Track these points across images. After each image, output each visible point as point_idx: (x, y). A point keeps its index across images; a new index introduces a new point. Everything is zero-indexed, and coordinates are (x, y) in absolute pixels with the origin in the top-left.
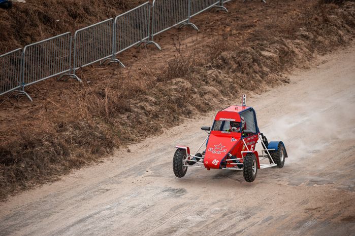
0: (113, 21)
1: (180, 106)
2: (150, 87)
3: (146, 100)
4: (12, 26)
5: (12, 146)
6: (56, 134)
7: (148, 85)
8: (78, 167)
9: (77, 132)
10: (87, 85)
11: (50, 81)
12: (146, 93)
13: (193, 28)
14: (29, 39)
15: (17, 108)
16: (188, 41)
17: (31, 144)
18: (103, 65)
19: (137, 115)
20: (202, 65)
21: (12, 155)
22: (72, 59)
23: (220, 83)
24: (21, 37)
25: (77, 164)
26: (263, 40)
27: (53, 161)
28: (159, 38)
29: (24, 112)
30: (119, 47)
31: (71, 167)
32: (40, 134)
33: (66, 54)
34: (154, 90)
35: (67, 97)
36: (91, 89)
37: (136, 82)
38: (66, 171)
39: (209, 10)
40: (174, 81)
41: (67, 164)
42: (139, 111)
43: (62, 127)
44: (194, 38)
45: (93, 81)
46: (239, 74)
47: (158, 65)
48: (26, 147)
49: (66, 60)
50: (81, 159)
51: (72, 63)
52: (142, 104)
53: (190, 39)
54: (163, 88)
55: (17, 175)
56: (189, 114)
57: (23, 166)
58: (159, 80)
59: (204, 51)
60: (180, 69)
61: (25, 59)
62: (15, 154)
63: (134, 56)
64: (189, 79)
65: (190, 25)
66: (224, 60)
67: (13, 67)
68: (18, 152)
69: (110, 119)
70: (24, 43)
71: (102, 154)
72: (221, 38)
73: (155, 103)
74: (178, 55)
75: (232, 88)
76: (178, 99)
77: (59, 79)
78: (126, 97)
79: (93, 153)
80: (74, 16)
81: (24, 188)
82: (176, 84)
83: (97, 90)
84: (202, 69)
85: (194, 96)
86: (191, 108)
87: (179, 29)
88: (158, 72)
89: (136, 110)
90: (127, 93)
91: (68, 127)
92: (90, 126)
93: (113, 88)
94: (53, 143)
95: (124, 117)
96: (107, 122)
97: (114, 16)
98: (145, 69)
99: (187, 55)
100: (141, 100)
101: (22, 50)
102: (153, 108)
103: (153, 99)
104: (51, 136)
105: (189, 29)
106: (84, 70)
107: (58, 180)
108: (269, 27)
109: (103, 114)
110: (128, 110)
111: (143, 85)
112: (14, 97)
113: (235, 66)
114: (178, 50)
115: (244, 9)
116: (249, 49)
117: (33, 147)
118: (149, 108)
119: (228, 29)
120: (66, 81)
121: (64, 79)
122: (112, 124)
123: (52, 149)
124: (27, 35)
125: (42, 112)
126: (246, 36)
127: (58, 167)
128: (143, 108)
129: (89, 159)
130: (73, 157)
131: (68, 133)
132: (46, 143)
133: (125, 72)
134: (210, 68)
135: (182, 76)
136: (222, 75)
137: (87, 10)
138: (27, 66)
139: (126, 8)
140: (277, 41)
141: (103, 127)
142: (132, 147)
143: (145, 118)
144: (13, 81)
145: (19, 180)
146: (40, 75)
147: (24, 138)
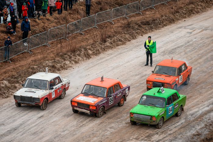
1: (191, 11)
2: (184, 6)
3: (183, 10)
5: (150, 20)
6: (161, 18)
8: (166, 26)
9: (166, 17)
10: (169, 6)
11: (160, 5)
12: (183, 8)
15: (151, 11)
17: (155, 20)
19: (181, 14)
20: (197, 1)
21: (150, 23)
23: (202, 6)
25: (165, 25)
27: (160, 24)
29: (153, 12)
31: (164, 26)
32: (157, 18)
34: (185, 7)
35: (164, 9)
36: (169, 7)
37: (181, 5)
38: (163, 27)
41: (163, 25)
43: (162, 16)
46: (207, 4)
50: (167, 24)
52: (182, 11)
54: (188, 7)
56: (194, 13)
57: (152, 25)
58: (187, 5)
60: (192, 2)
64: (194, 5)
69: (174, 14)
71: (172, 23)
75: (205, 7)
76: (191, 10)
78: (178, 9)
79: (170, 23)
81: (152, 31)
82: (191, 6)
83: (171, 7)
84: (197, 2)
85: (195, 9)
86: (194, 12)
88: (186, 3)
91: (164, 16)
92: (169, 16)
93: (175, 6)
94: (160, 20)
95: (178, 14)
96: (173, 15)
98: (183, 2)
100: (182, 10)
102: (185, 12)
103: (185, 10)
104: (159, 18)
106: (168, 2)
109: (172, 13)
110: (179, 12)
111: (183, 6)
112: (150, 8)
113: (205, 2)
118: (184, 12)
120: (164, 5)
121: (163, 4)
123: (160, 21)
125: (157, 12)
127: (161, 26)
128: (182, 12)
129: (169, 24)
130: (164, 23)
131: (164, 18)
133: (178, 3)
134: (199, 2)
136: (202, 4)
141: (172, 16)
142: (180, 21)
143: (183, 14)
144: (151, 4)
145: (151, 29)
146: (157, 3)
147: (153, 19)
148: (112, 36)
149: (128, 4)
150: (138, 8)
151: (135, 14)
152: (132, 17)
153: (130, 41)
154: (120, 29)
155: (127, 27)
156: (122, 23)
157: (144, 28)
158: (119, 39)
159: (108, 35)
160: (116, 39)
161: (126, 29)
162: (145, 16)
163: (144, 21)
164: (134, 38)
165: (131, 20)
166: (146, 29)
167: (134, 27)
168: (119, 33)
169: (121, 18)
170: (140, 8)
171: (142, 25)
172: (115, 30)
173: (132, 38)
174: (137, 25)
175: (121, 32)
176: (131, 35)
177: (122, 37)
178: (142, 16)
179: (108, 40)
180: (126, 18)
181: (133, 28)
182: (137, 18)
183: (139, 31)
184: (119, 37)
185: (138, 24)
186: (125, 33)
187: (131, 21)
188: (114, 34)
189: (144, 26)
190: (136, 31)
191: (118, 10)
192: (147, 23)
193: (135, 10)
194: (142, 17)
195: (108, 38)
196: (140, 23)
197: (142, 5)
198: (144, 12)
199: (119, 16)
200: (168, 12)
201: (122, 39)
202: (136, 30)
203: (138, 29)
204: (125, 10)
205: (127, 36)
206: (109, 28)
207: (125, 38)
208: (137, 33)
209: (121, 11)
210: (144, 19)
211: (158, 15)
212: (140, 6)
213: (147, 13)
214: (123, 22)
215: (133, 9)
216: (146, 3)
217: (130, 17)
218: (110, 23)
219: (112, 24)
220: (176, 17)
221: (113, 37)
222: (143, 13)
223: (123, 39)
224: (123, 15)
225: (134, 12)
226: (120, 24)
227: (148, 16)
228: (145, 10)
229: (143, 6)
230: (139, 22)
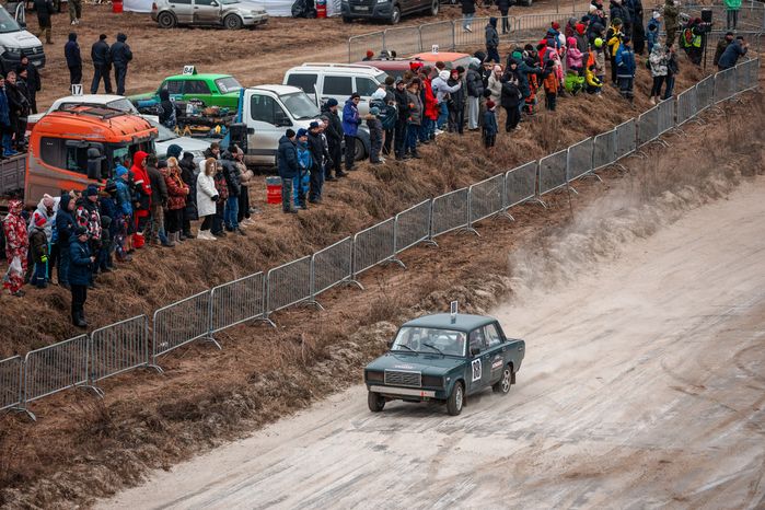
0: (310, 258)
2: (351, 331)
3: (348, 346)
4: (199, 266)
5: (198, 399)
6: (248, 386)
7: (349, 329)
8: (272, 422)
9: (271, 383)
10: (282, 331)
11: (240, 326)
12: (346, 338)
13: (400, 266)
14: (217, 280)
15: (204, 357)
16: (395, 279)
17: (220, 397)
18: (299, 307)
19: (337, 366)
20: (409, 306)
21: (198, 410)
22: (266, 302)
24: (208, 278)
25: (270, 418)
26: (477, 278)
27: (244, 415)
28: (362, 277)
29: (212, 361)
30: (318, 287)
31: (264, 422)
32: (230, 385)
33: (258, 295)
34: (356, 335)
35: (260, 345)
36: (286, 335)
38: (259, 426)
39: (417, 246)
40: (378, 324)
41: (260, 418)
42: (340, 358)
43: (254, 378)
44: (401, 276)
45: (288, 326)
47: (361, 307)
48: (214, 400)
49: (259, 303)
50: (275, 413)
51: (266, 307)
52: (343, 351)
53: (396, 278)
54: (367, 332)
55: (204, 432)
57: (211, 421)
58: (362, 324)
59: (412, 291)
60: (385, 311)
61: (213, 303)
62: (201, 408)
63: (335, 298)
65: (396, 262)
66: (433, 300)
67: (199, 311)
68: (205, 407)
69: (307, 368)
70: (211, 285)
71: (299, 407)
72: (431, 277)
73: (358, 350)
74: (382, 295)
77: (251, 324)
78: (325, 343)
79: (289, 406)
80: (267, 254)
81: (212, 446)
82: (381, 328)
83: (293, 335)
87: (384, 267)
88: (360, 315)
89: (336, 357)
90: (326, 338)
91: (261, 377)
92: (285, 376)
93: (311, 333)
94: (245, 397)
95: (323, 365)
96: (303, 370)
97: (312, 253)
98: (347, 311)
99: (392, 296)
100: (342, 346)
101: (209, 293)
102: (356, 355)
103: (356, 345)
104: (242, 388)
105: (395, 266)
106: (278, 313)
107: (250, 436)
108: (483, 263)
109: (299, 362)
110: (328, 357)
111: (343, 330)
112: (200, 345)
114: (383, 290)
115: (456, 243)
116: (461, 288)
117: (223, 400)
118: (351, 354)
119: (438, 266)
120: (259, 326)
121: (255, 324)
122: (310, 374)
123: (243, 402)
124: (215, 275)
125: (231, 361)
126: (459, 274)
127: (251, 422)
128: (344, 355)
129: (285, 413)
130: (266, 410)
131: (261, 384)
132: (237, 396)
133: (324, 315)
134: (418, 309)
135: (388, 318)
137: (281, 247)
138: (215, 310)
139: (325, 244)
140: (494, 279)
141: (298, 375)
142: (333, 398)
143: (346, 366)
144: (200, 327)
145: (206, 438)
146: (230, 319)
147: (212, 391)
148: (31, 474)
149: (98, 327)
150: (144, 345)
151: (129, 372)
152: (117, 385)
153: (113, 493)
154: (64, 440)
155: (97, 432)
156: (73, 416)
157: (172, 435)
158: (60, 487)
159: (9, 471)
160: (49, 490)
161: (90, 443)
162: (176, 379)
163: (173, 401)
164: (130, 478)
165: (114, 400)
166: (183, 440)
167: (129, 431)
168: (61, 460)
169: (67, 394)
170: (150, 347)
171: (164, 423)
172: (44, 449)
173: (119, 480)
174: (143, 423)
175: (72, 456)
176: (114, 468)
177: (73, 478)
178: (161, 378)
179: (13, 496)
180: (90, 392)
181: (125, 438)
182: (140, 388)
183: (153, 447)
184: (60, 478)
185: (144, 418)
186: (87, 461)
187: (114, 405)
188: (39, 464)
189: (174, 426)
190: (140, 450)
191: (50, 358)
192: (188, 412)
193: (133, 354)
194: (161, 384)
195: (14, 487)
196: (153, 412)
197: (161, 331)
198: (174, 361)
199: (58, 383)
200: (277, 360)
201: (77, 489)
202: (136, 446)
203: (146, 440)
204: (87, 357)
205: (99, 473)
206: (15, 438)
207: (88, 484)
208: (143, 457)
209: (68, 360)
210: (174, 394)
211: (234, 375)
212: (151, 334)
213: (187, 364)
214: (78, 411)
215: (120, 348)
216: (180, 319)
217: (109, 386)
218: (17, 416)
219: (28, 421)
220: (317, 381)
221: (35, 479)
222: (165, 368)
223: (80, 485)
224: (77, 378)
225: (124, 364)
226: (62, 420)
227: (189, 379)
228: (175, 355)
229: (163, 334)
230: (151, 410)
